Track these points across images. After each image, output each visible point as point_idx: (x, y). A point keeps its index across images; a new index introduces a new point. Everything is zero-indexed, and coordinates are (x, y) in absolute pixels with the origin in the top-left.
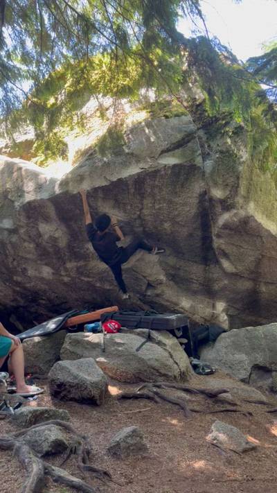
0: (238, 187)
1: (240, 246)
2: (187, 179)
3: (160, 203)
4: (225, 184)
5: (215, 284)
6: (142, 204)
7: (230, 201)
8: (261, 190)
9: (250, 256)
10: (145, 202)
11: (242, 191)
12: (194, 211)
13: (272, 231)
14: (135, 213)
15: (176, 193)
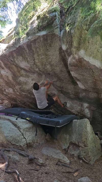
0: (72, 42)
1: (84, 75)
2: (52, 42)
3: (41, 56)
4: (67, 41)
5: (80, 95)
6: (34, 58)
7: (69, 51)
8: (89, 43)
9: (89, 80)
10: (35, 56)
11: (75, 44)
12: (58, 58)
13: (96, 66)
15: (48, 50)
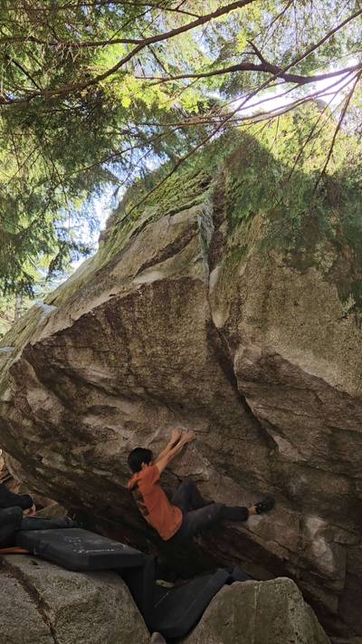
0: (241, 303)
1: (291, 412)
3: (152, 347)
4: (226, 301)
5: (291, 484)
6: (128, 351)
7: (232, 331)
8: (296, 305)
9: (311, 429)
10: (131, 347)
12: (204, 353)
13: (327, 379)
14: (123, 366)
15: (170, 326)
